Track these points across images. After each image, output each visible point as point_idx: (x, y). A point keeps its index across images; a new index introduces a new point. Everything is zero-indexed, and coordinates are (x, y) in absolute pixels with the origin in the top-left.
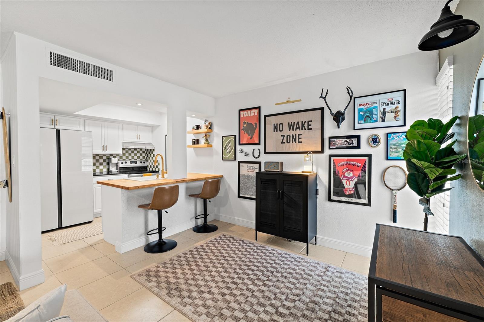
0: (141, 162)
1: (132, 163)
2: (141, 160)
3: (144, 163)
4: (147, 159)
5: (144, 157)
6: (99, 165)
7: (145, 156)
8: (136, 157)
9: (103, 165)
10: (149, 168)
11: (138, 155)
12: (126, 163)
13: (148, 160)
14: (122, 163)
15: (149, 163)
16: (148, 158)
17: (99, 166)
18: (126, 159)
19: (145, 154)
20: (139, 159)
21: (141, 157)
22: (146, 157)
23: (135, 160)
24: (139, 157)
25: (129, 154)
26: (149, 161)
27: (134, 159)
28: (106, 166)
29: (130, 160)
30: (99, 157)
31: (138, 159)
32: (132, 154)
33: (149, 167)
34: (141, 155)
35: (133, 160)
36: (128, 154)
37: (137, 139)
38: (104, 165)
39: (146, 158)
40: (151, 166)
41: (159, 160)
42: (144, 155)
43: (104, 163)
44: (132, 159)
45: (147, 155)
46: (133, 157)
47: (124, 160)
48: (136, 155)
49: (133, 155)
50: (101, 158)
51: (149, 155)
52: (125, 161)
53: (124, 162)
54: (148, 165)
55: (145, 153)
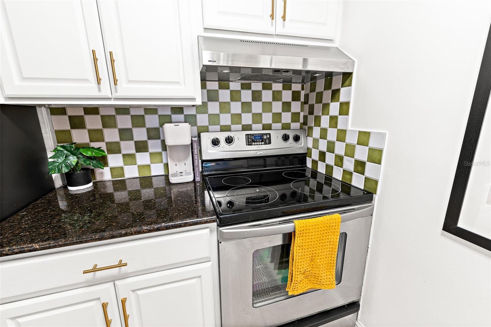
0: (286, 138)
1: (251, 140)
2: (286, 127)
3: (297, 139)
4: (305, 123)
5: (295, 117)
6: (133, 151)
7: (299, 111)
8: (267, 118)
9: (147, 151)
10: (315, 162)
11: (277, 107)
12: (229, 140)
13: (311, 128)
14: (215, 142)
15: (316, 141)
16: (311, 119)
17: (132, 156)
18: (233, 127)
19: (299, 103)
20: (279, 125)
21: (286, 118)
22: (302, 114)
23: (263, 129)
24: (277, 117)
25: (242, 103)
26: (316, 133)
27: (260, 126)
28: (160, 154)
29: (246, 128)
30: (129, 117)
31: (274, 126)
32: (254, 104)
33: (315, 155)
34: (287, 106)
35: (257, 129)
36: (240, 103)
37: (272, 16)
38: (151, 150)
39: (302, 120)
40: (322, 156)
41: (383, 135)
42: (296, 107)
43: (150, 142)
44: (254, 126)
45: (307, 107)
46: (257, 118)
47: (225, 129)
48: (267, 107)
49: (257, 107)
50: (138, 121)
51: (318, 108)
52: (226, 134)
53: (222, 137)
54: (308, 149)
55: (302, 99)
